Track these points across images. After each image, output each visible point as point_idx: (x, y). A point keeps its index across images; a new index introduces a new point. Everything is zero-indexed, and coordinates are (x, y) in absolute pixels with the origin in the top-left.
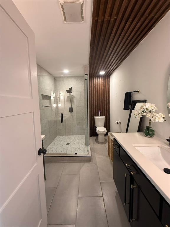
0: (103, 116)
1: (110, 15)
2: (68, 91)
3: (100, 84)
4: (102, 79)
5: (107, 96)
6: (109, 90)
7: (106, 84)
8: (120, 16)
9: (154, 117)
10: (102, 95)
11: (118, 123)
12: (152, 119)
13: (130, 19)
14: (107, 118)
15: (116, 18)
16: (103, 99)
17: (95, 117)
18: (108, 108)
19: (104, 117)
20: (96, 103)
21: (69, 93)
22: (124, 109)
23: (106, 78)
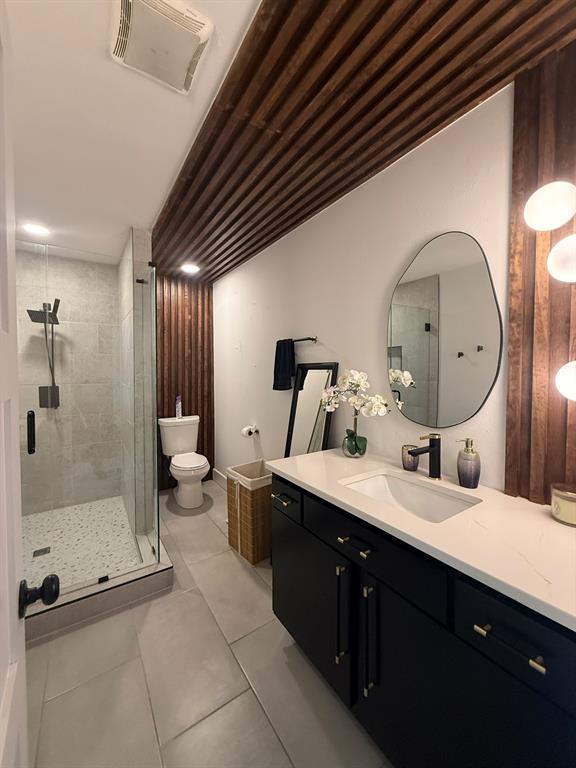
0: (190, 414)
1: (269, 119)
2: (35, 316)
3: (180, 303)
4: (186, 290)
5: (203, 346)
6: (209, 327)
7: (200, 307)
8: (290, 134)
9: (367, 404)
10: (187, 343)
11: (250, 433)
12: (363, 411)
13: (310, 154)
14: (205, 422)
15: (278, 131)
16: (190, 355)
17: (161, 419)
18: (206, 388)
19: (196, 418)
20: (166, 368)
21: (41, 326)
22: (276, 387)
23: (200, 288)
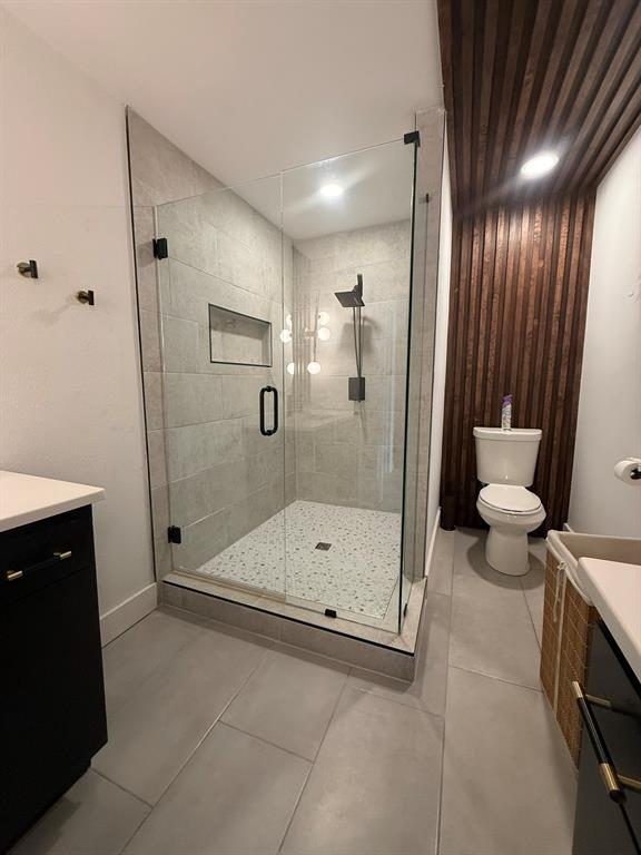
0: (528, 426)
2: (344, 298)
4: (538, 218)
11: (635, 474)
14: (555, 443)
17: (478, 431)
19: (535, 434)
